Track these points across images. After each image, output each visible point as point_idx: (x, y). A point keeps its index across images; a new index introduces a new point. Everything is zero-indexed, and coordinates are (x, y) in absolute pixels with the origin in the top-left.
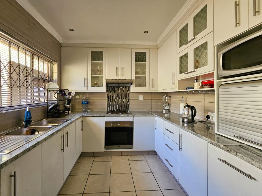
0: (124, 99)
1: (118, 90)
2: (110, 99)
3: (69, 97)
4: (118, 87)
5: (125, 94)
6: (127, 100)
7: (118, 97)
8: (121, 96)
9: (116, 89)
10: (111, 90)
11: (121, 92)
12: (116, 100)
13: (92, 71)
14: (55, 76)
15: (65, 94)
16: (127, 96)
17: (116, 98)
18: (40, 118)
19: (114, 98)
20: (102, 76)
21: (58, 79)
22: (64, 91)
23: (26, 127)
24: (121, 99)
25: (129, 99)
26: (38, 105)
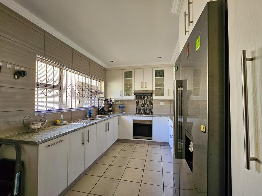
0: (149, 104)
1: (144, 98)
2: (139, 105)
3: (111, 103)
4: (144, 96)
5: (149, 101)
6: (151, 106)
7: (145, 103)
8: (147, 102)
9: (143, 97)
10: (139, 98)
11: (146, 99)
12: (143, 105)
13: (126, 85)
14: (103, 90)
15: (108, 101)
16: (151, 102)
17: (143, 104)
18: (95, 115)
19: (141, 104)
20: (132, 89)
21: (104, 91)
22: (107, 99)
23: (89, 118)
24: (146, 105)
25: (152, 105)
26: (94, 107)
